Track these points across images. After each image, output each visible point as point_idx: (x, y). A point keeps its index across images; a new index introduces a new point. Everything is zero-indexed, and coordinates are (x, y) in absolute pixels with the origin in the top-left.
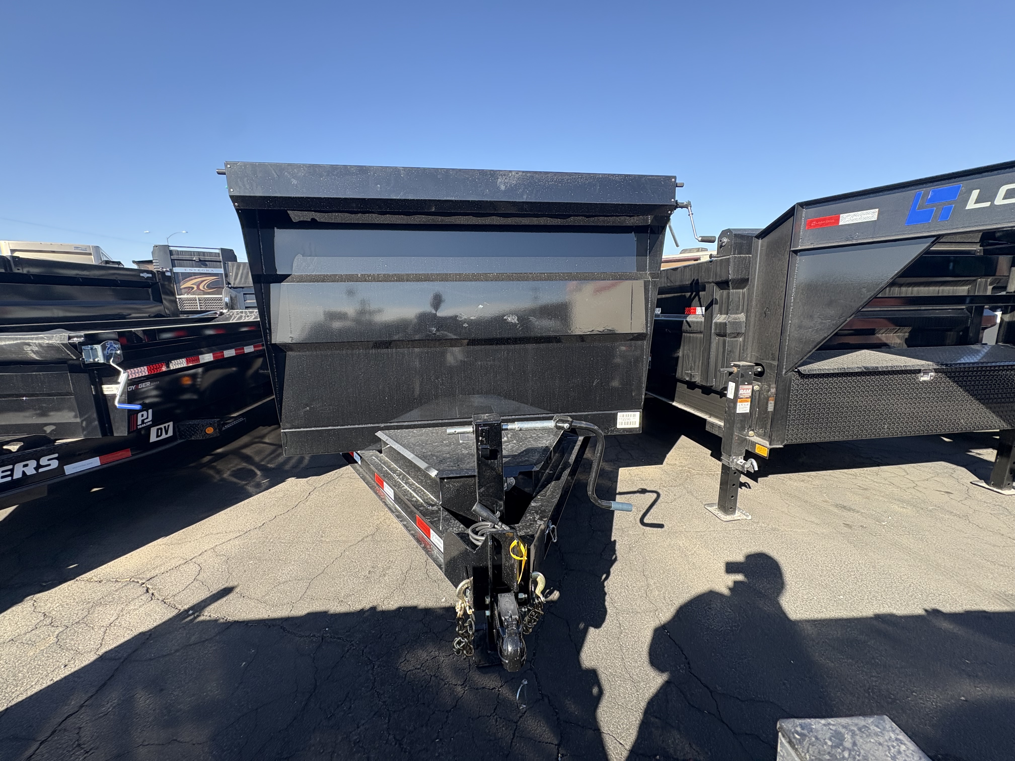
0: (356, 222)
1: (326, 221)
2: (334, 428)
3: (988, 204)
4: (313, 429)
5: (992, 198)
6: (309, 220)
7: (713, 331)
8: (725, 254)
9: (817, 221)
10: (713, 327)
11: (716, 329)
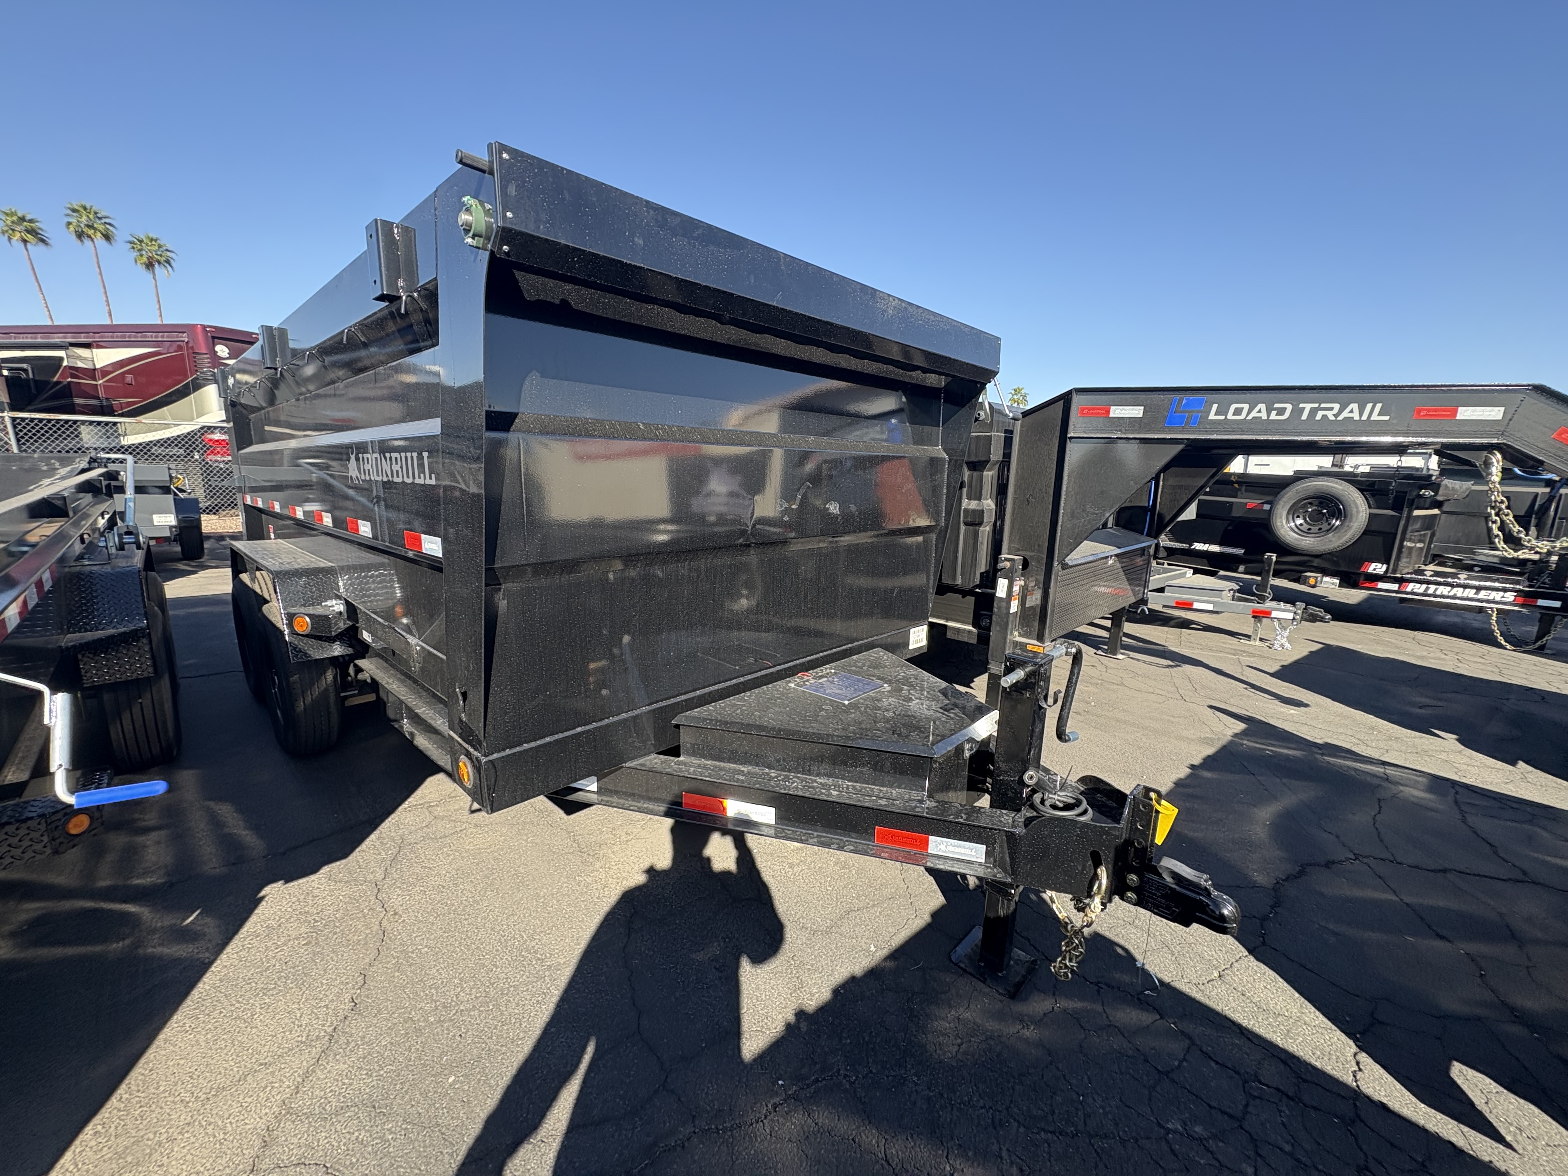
0: (638, 322)
1: (588, 311)
2: (587, 728)
3: (1223, 417)
4: (548, 739)
5: (1226, 413)
6: (557, 302)
7: (962, 519)
8: (981, 430)
9: (1089, 410)
10: (962, 515)
11: (965, 517)
